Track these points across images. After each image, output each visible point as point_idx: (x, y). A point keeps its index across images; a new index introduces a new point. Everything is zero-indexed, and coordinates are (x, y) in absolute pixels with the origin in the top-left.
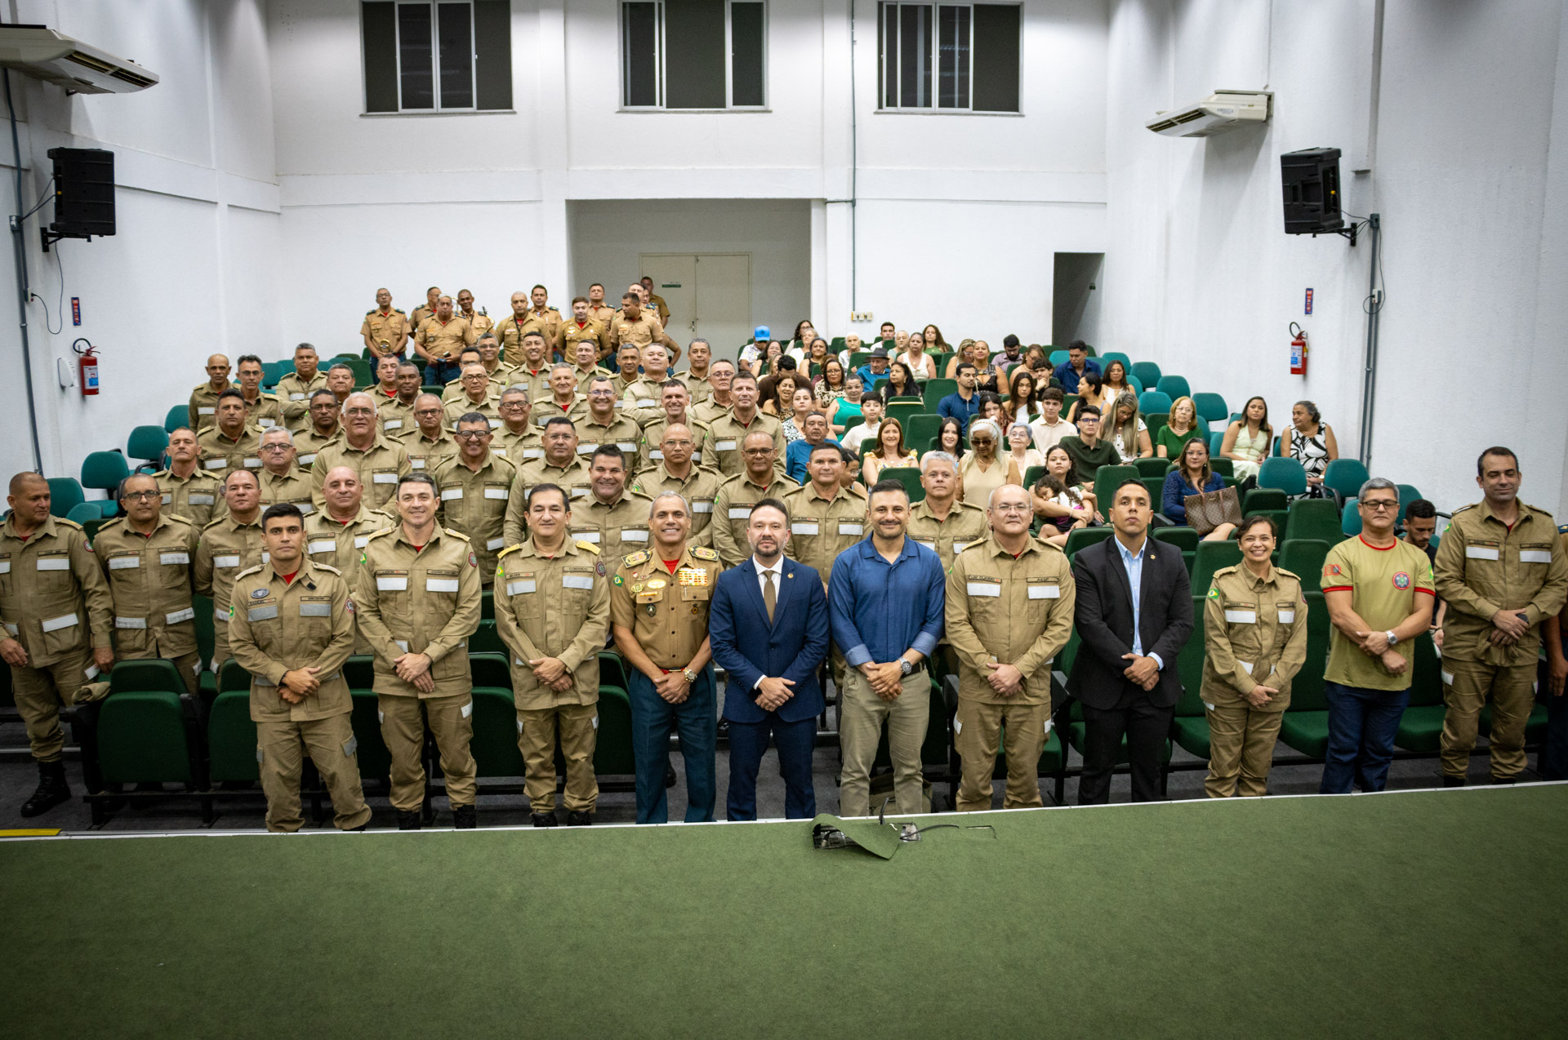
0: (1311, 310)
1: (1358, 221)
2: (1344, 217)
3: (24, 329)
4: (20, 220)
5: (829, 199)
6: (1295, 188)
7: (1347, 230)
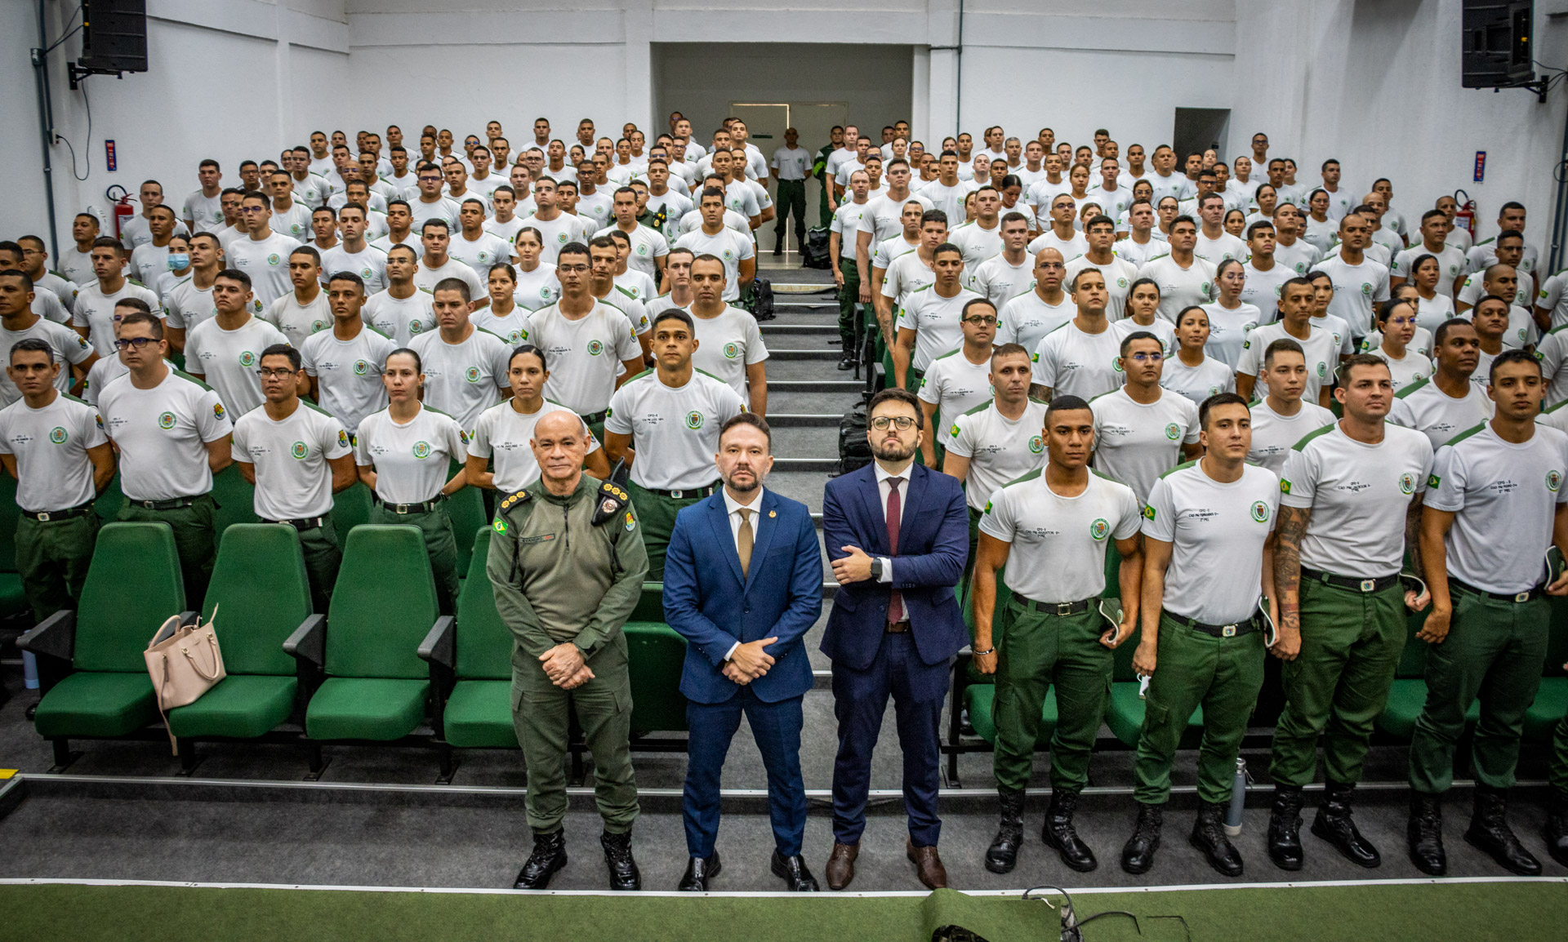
0: (1482, 176)
1: (1552, 74)
2: (1535, 68)
3: (48, 175)
4: (42, 53)
5: (933, 45)
6: (1478, 35)
7: (1537, 84)
